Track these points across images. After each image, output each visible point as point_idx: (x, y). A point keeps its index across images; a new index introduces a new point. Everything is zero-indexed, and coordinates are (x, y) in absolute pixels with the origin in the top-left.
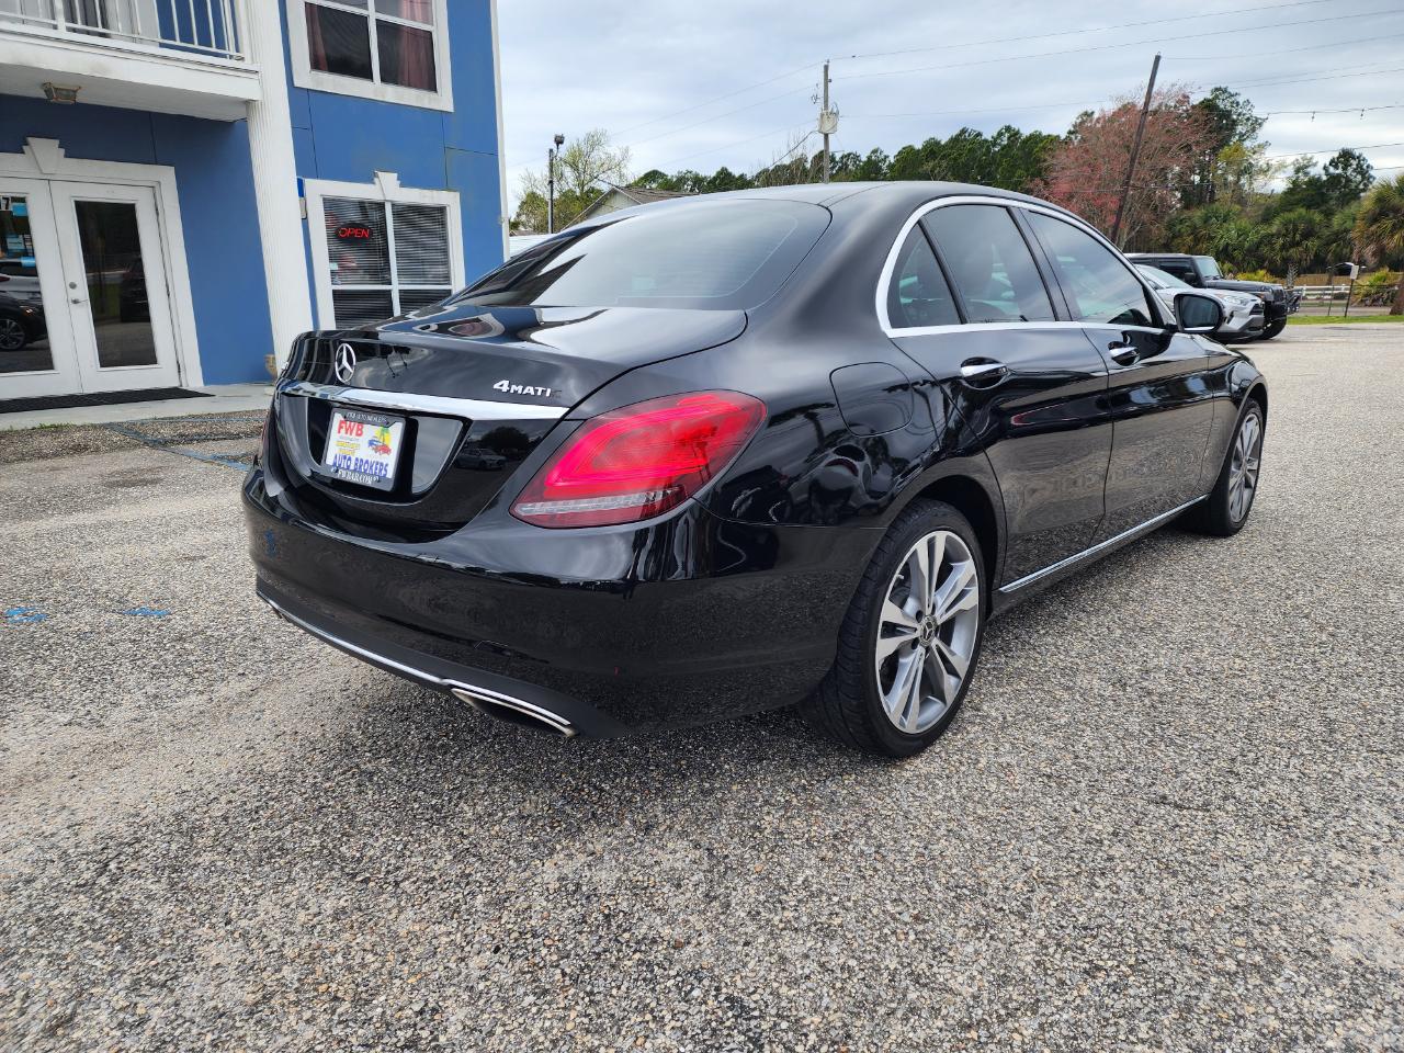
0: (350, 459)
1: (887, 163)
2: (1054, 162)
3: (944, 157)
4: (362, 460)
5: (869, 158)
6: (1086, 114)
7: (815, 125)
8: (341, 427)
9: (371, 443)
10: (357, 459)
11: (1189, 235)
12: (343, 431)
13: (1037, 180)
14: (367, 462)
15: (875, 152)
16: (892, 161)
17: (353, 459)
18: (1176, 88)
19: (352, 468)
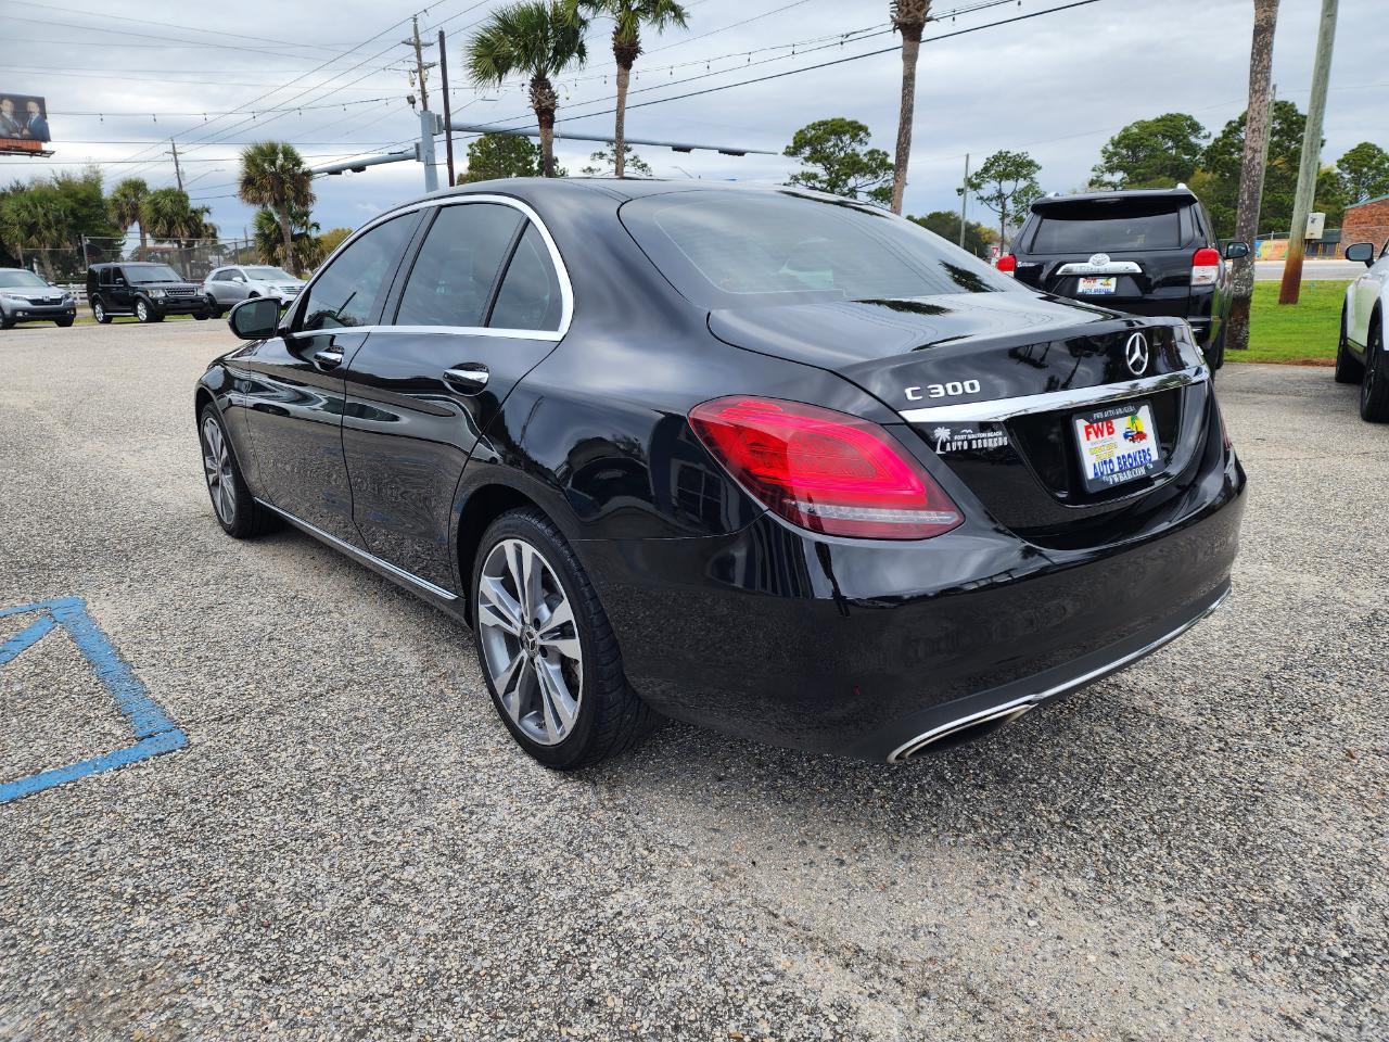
0: (1111, 461)
4: (1123, 457)
8: (1088, 434)
9: (1126, 436)
10: (1118, 458)
12: (1092, 436)
14: (1129, 456)
17: (1115, 461)
19: (1117, 469)
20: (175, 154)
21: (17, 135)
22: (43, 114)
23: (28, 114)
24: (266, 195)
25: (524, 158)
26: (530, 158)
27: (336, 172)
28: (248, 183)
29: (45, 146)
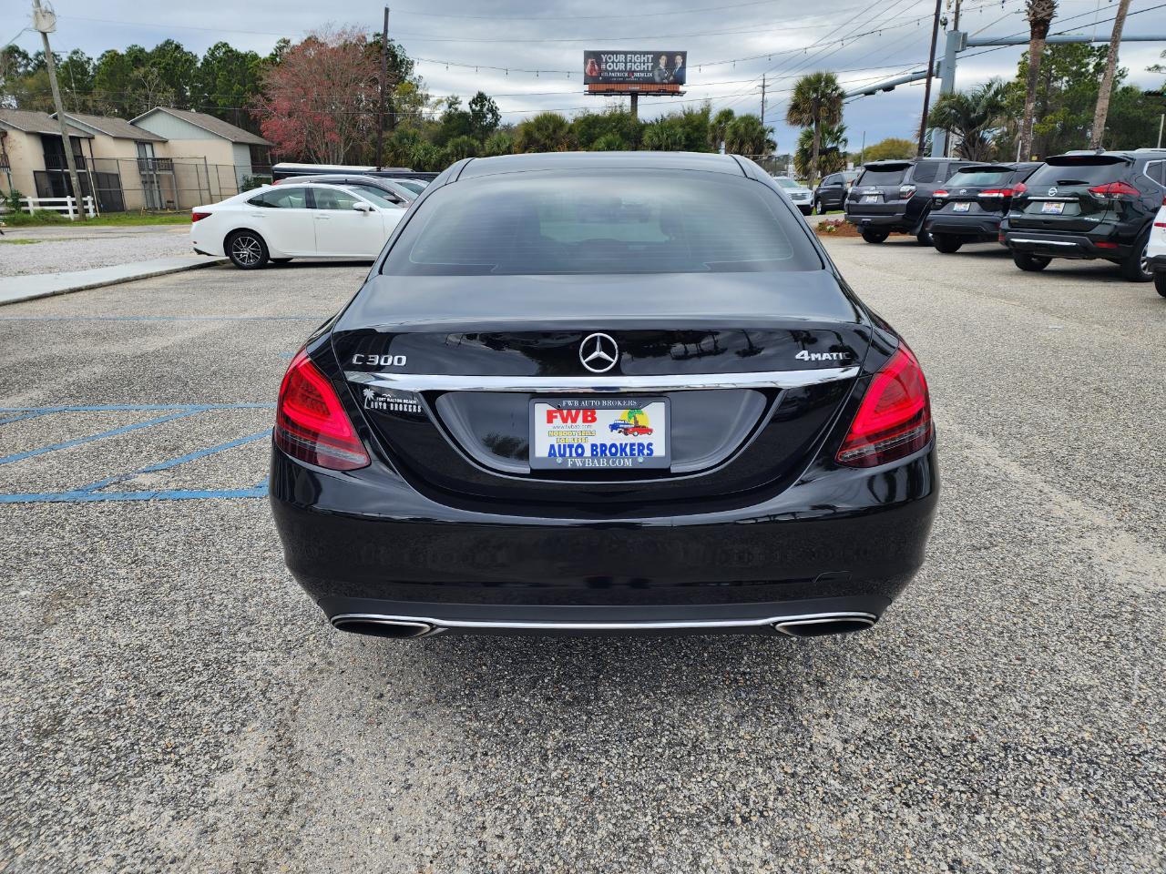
1: (91, 66)
2: (270, 81)
3: (154, 65)
5: (71, 59)
6: (284, 41)
7: (30, 23)
8: (551, 418)
11: (390, 152)
12: (558, 421)
13: (259, 96)
15: (75, 52)
16: (96, 63)
18: (357, 30)
20: (764, 87)
21: (666, 81)
22: (684, 67)
23: (675, 65)
24: (805, 116)
25: (1079, 61)
26: (1086, 61)
27: (870, 92)
28: (795, 108)
29: (681, 88)
